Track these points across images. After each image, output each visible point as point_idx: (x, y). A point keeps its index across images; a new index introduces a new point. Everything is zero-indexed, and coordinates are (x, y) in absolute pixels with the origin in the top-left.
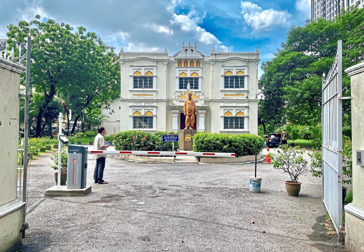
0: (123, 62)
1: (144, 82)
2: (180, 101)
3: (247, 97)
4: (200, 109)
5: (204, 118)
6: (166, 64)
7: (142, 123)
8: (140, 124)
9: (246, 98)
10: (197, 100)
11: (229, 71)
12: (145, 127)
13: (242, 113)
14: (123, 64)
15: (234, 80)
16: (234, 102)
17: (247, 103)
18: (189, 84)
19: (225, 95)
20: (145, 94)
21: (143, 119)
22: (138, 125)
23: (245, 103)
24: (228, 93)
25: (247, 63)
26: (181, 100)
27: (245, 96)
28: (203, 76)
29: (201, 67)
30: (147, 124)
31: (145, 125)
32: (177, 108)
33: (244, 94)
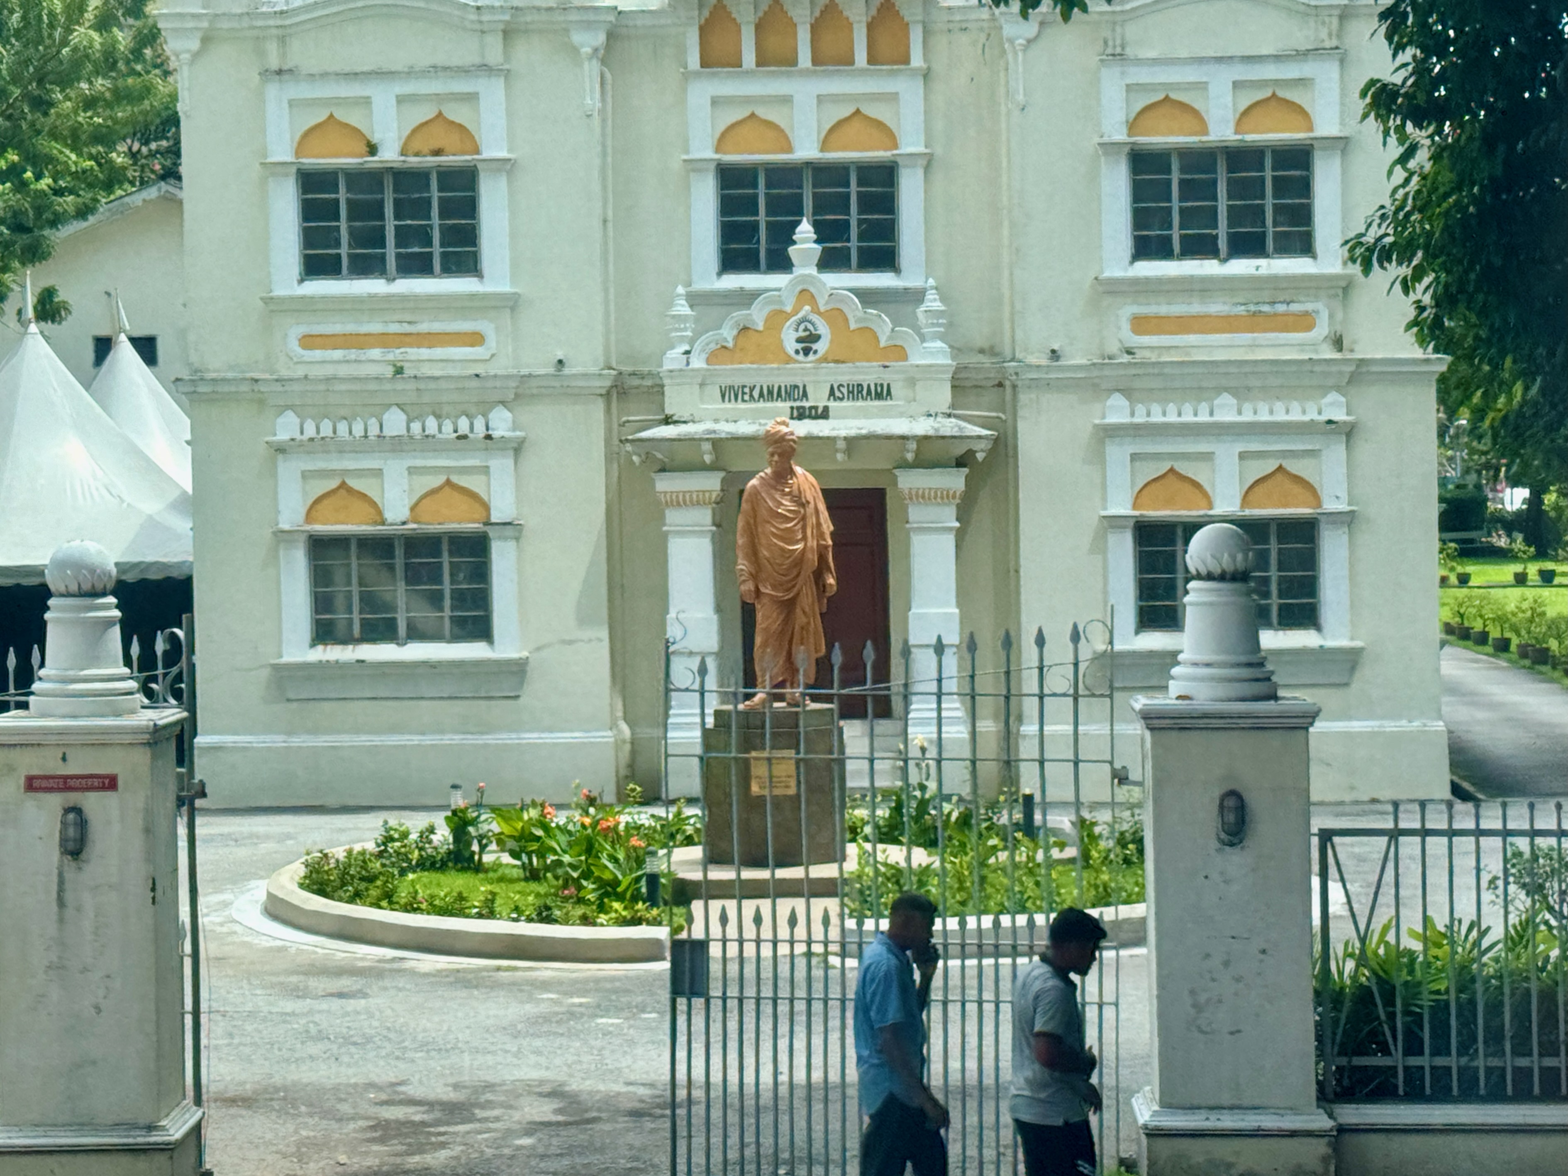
0: (194, 45)
1: (397, 217)
2: (731, 393)
3: (1338, 343)
4: (910, 456)
5: (949, 542)
6: (596, 50)
7: (388, 597)
8: (369, 601)
9: (1328, 353)
10: (886, 377)
11: (1167, 98)
12: (416, 634)
13: (1297, 489)
14: (196, 56)
15: (1214, 182)
16: (1227, 389)
17: (1338, 388)
18: (805, 229)
19: (1140, 324)
20: (407, 328)
21: (399, 552)
22: (356, 617)
23: (1325, 390)
24: (1163, 309)
25: (1335, 21)
26: (737, 381)
27: (1322, 329)
28: (939, 150)
29: (917, 60)
30: (435, 599)
31: (424, 614)
32: (708, 458)
33: (1309, 307)
